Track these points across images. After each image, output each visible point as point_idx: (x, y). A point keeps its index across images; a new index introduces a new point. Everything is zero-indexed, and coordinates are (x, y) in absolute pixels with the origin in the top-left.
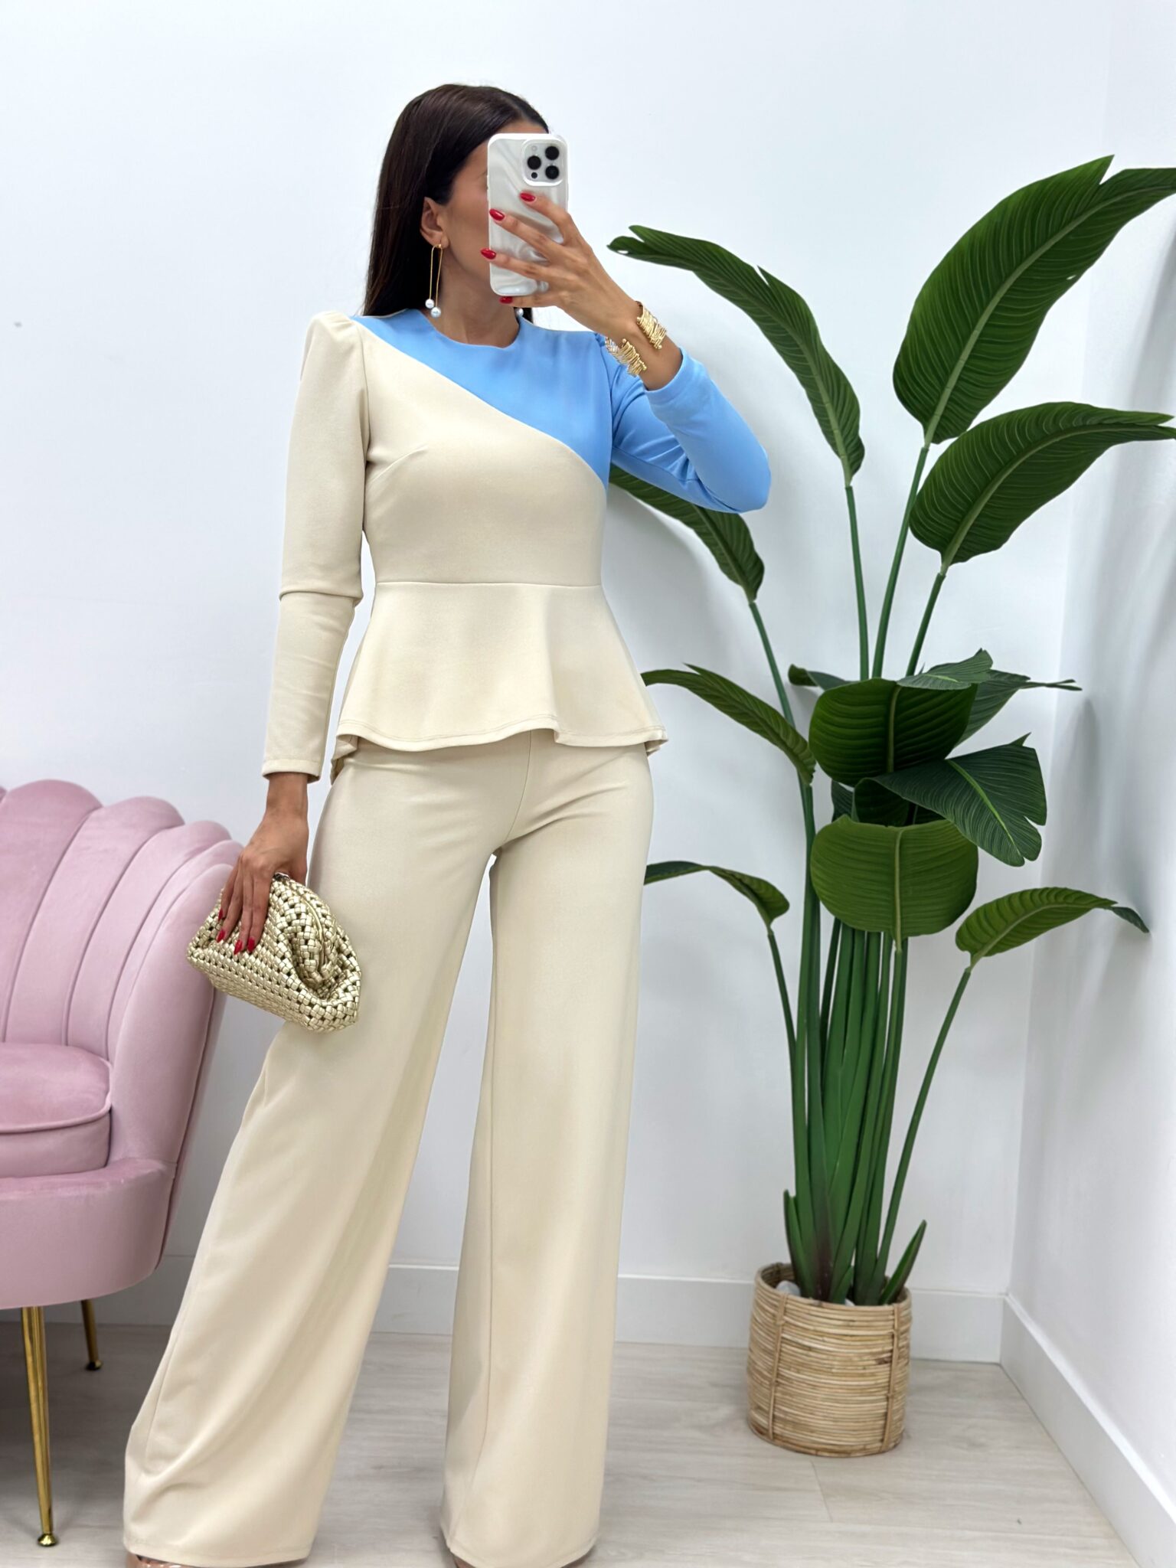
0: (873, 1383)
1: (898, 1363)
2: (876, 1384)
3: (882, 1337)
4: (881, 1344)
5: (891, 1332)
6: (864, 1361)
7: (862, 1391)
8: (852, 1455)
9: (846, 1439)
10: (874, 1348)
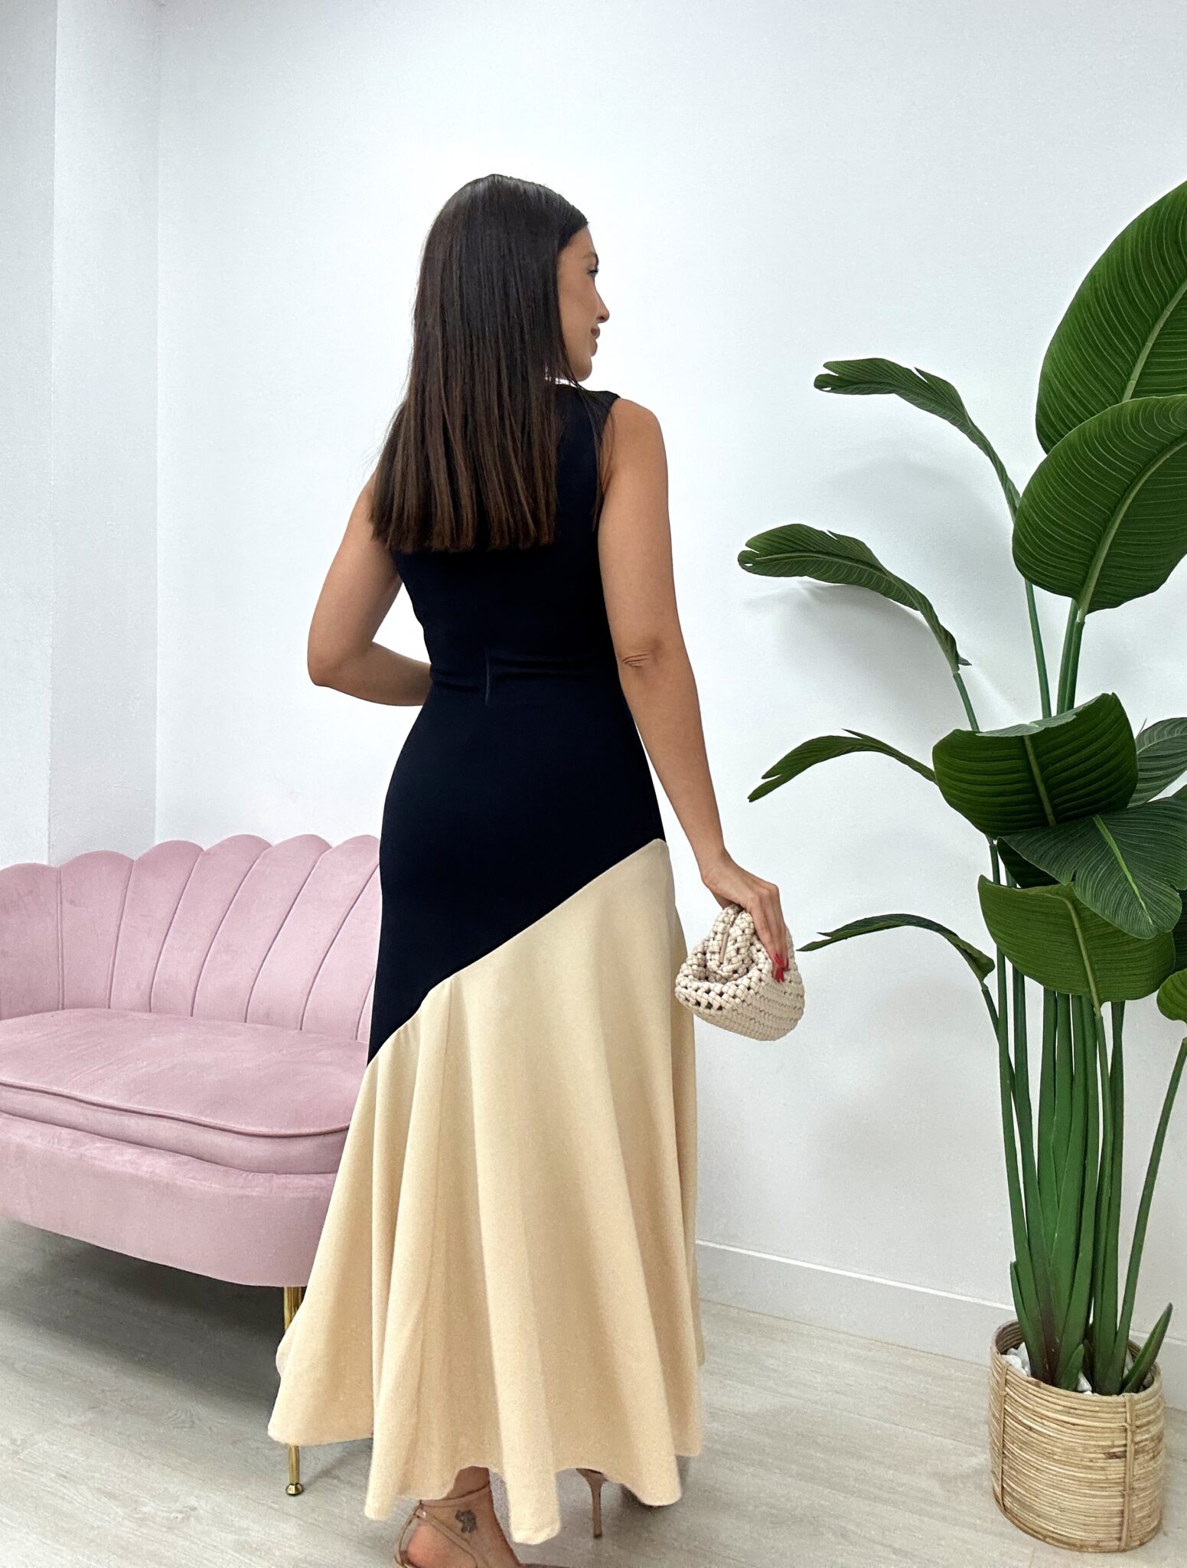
0: (1104, 1478)
1: (1135, 1459)
2: (1107, 1479)
3: (1109, 1430)
4: (1108, 1437)
5: (1123, 1426)
6: (1090, 1453)
7: (1091, 1484)
8: (1085, 1549)
9: (1074, 1532)
10: (1103, 1441)
